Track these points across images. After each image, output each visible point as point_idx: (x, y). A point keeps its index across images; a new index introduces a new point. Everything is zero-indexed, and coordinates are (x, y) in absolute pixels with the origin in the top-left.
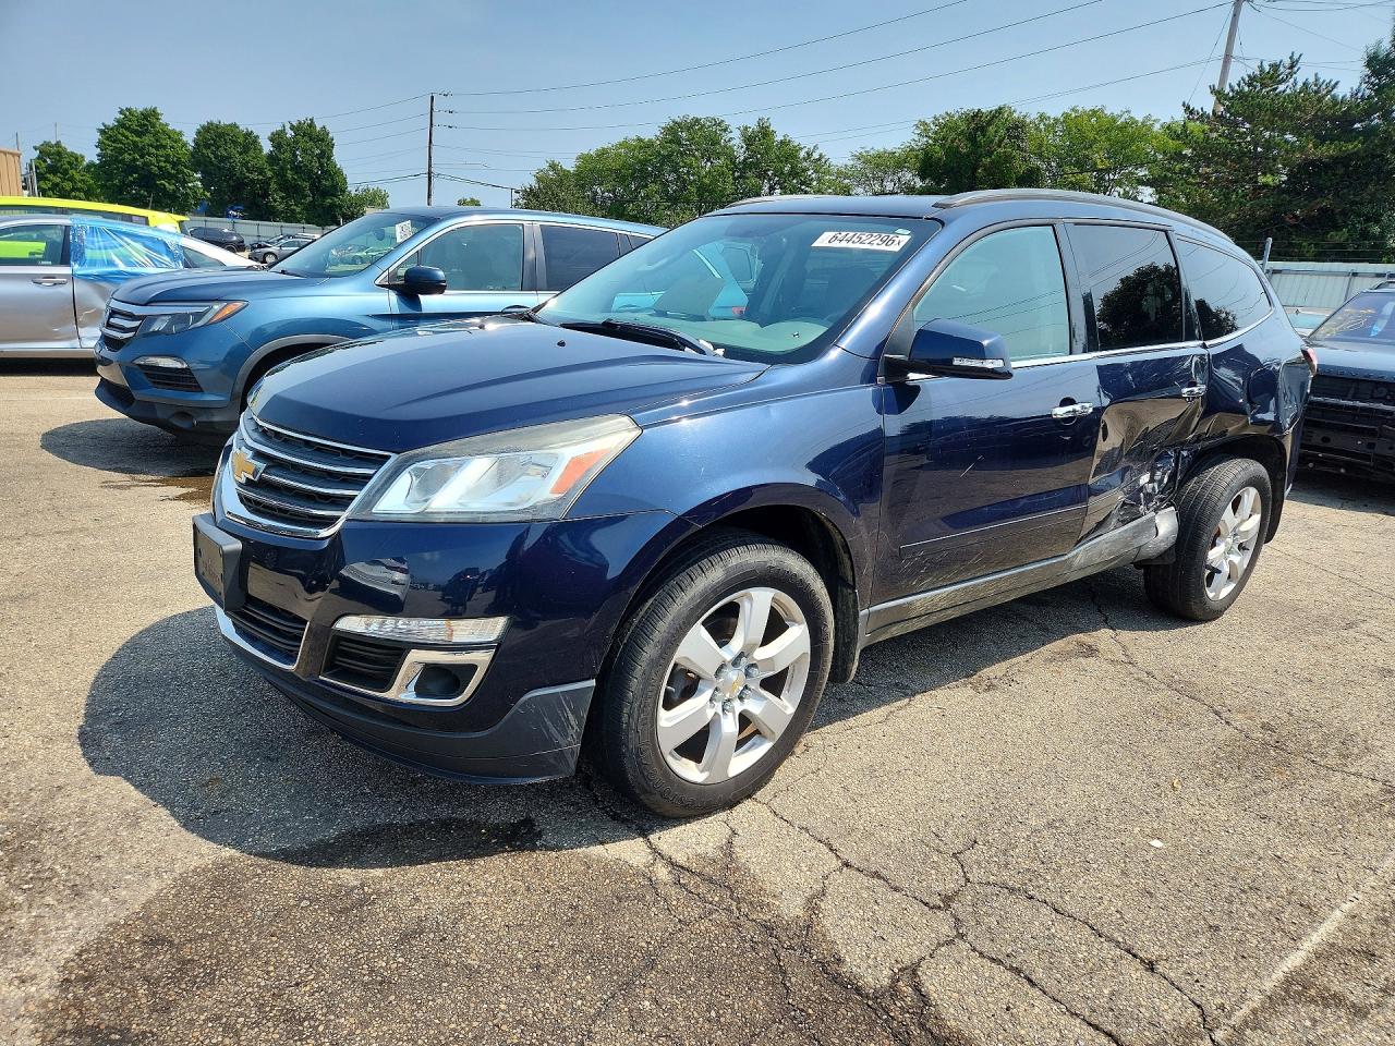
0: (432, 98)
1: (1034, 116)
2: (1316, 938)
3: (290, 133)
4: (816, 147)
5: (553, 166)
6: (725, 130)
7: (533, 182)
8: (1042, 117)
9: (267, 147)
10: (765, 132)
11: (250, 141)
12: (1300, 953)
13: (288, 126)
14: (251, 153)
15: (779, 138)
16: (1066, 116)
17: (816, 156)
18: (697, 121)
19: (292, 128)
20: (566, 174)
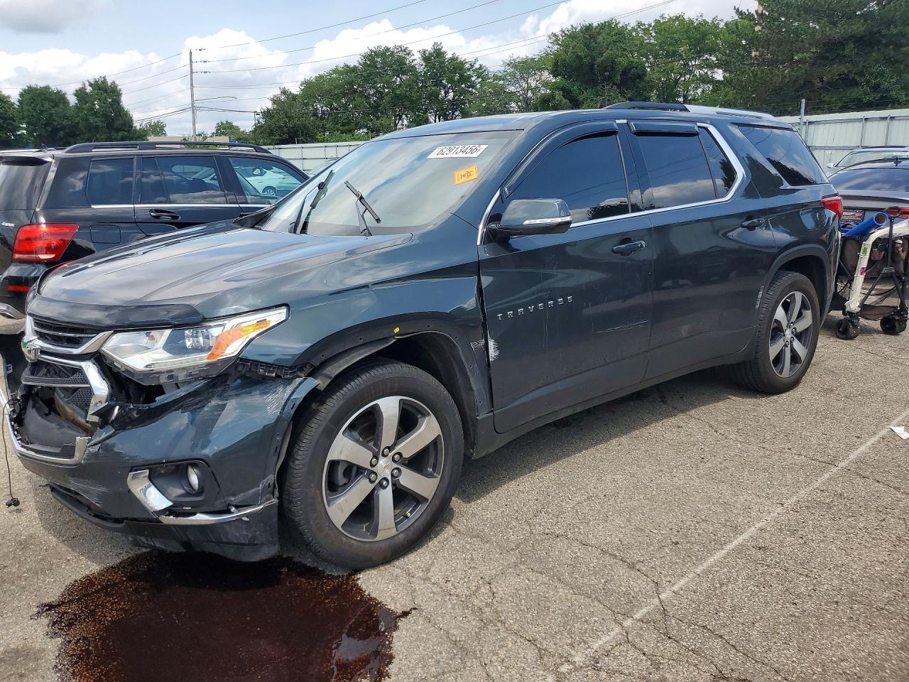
0: (191, 53)
1: (633, 24)
2: (735, 543)
3: (89, 89)
4: (476, 60)
5: (284, 92)
6: (409, 54)
7: (270, 105)
8: (640, 24)
9: (72, 100)
10: (438, 53)
11: (60, 98)
12: (723, 551)
13: (87, 84)
14: (61, 106)
15: (449, 56)
16: (657, 22)
17: (477, 66)
18: (387, 49)
19: (91, 85)
20: (294, 97)
